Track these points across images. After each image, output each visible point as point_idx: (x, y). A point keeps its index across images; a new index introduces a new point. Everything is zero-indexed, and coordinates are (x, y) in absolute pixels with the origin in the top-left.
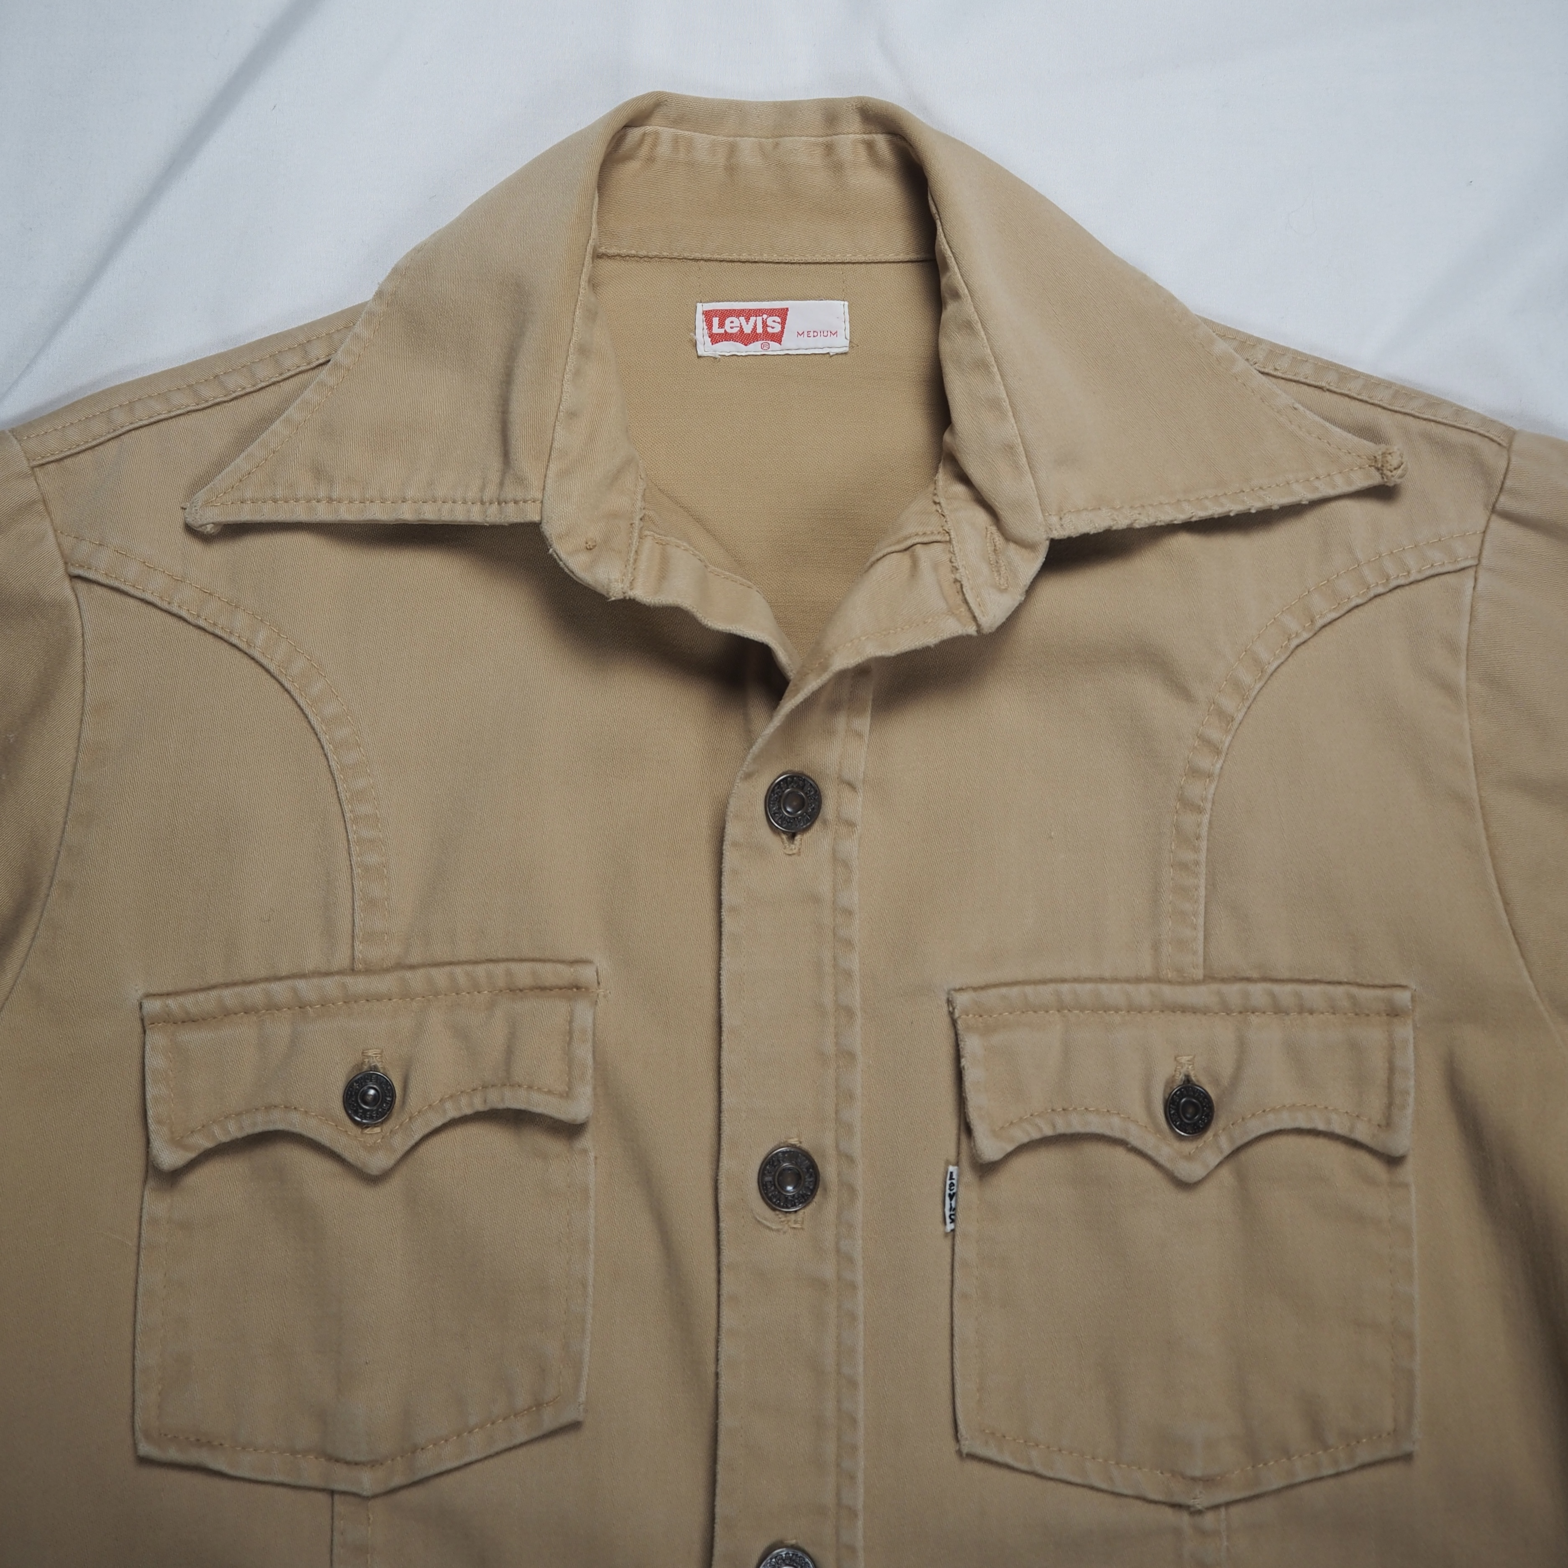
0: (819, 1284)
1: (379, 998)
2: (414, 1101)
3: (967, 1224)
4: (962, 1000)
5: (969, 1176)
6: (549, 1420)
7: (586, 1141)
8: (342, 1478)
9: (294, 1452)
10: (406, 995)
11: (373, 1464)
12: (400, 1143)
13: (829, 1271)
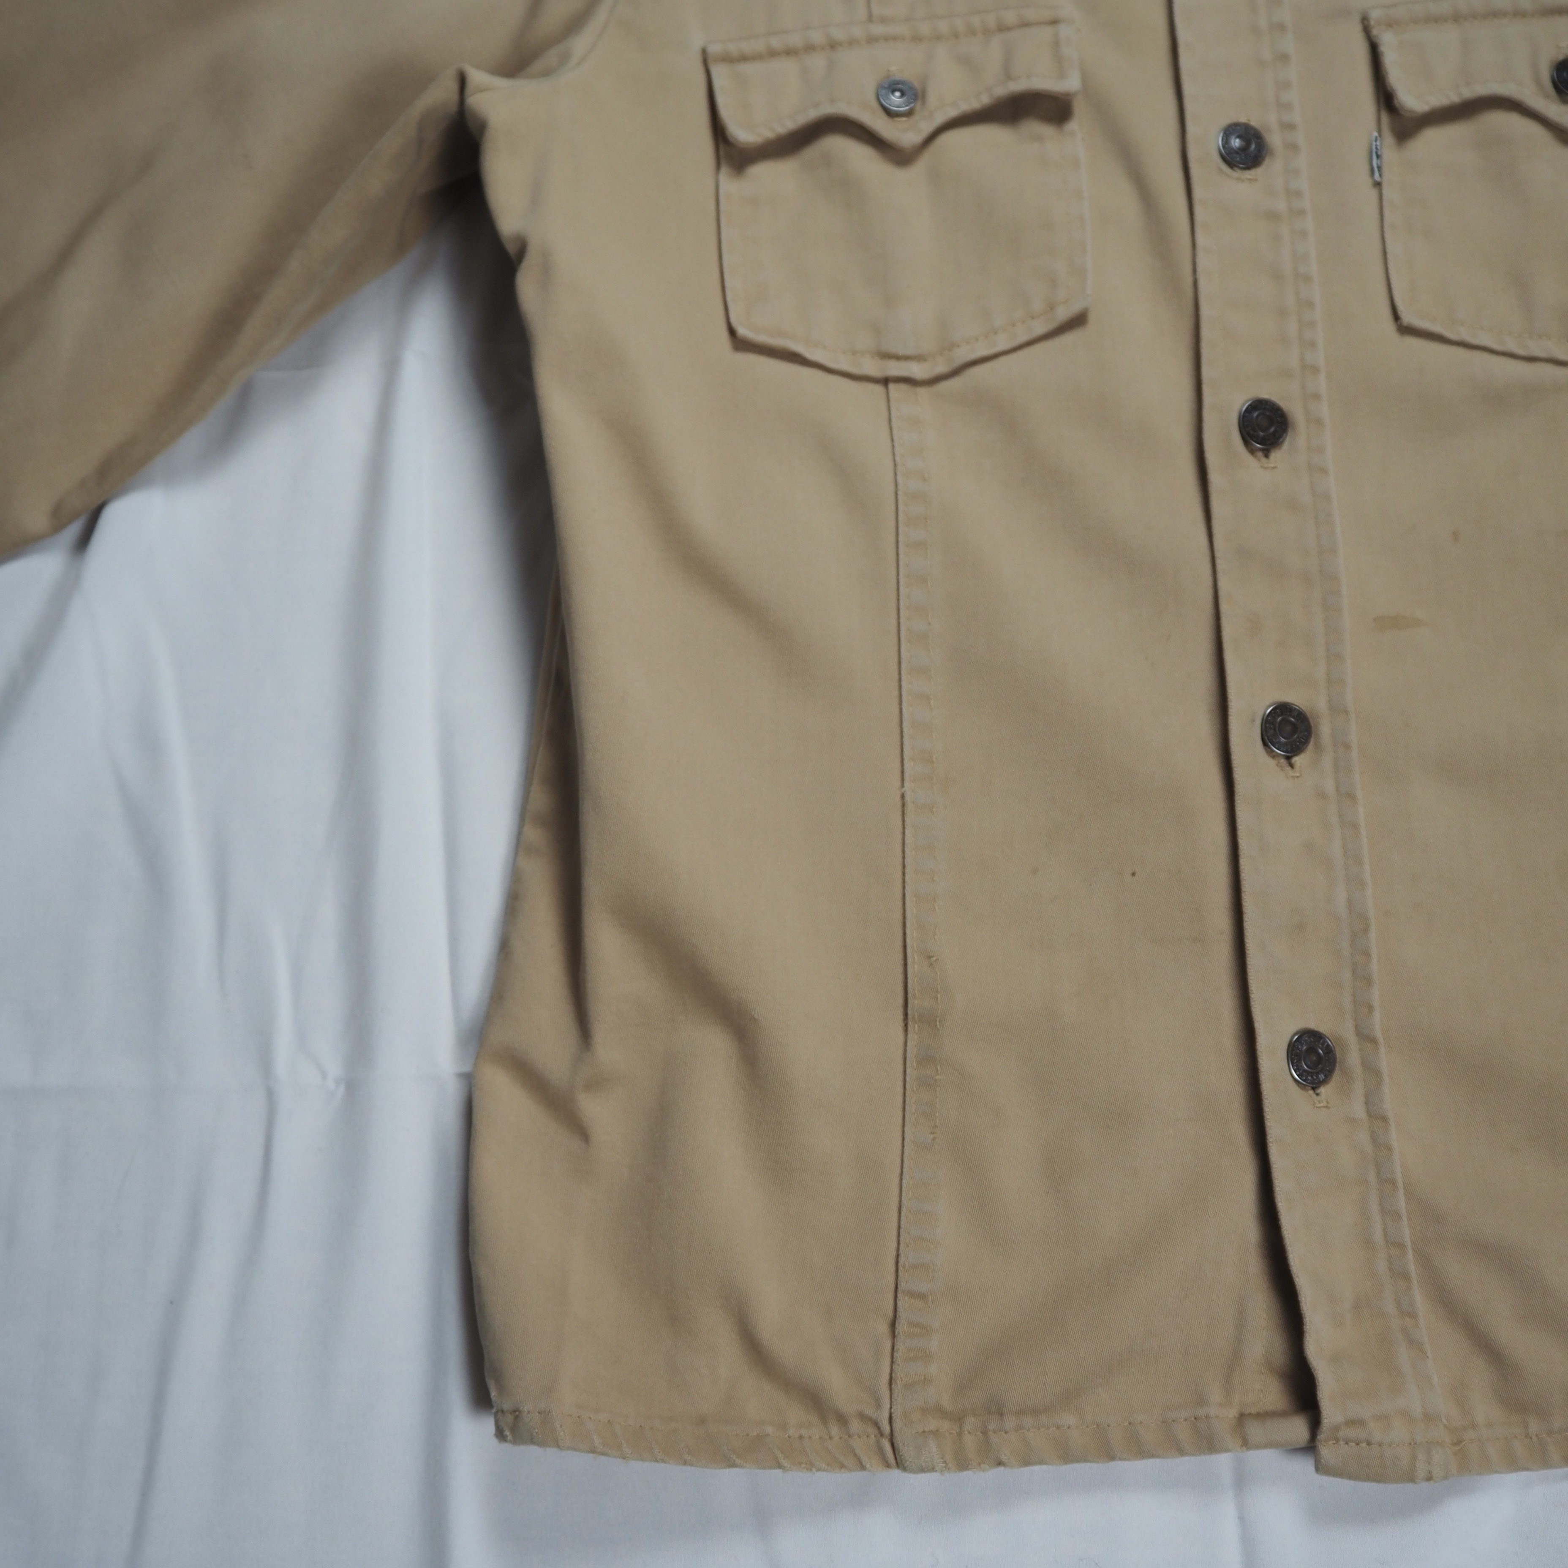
0: (1273, 216)
1: (894, 38)
2: (932, 99)
3: (1391, 177)
4: (1375, 15)
5: (1389, 139)
6: (1063, 314)
7: (1073, 125)
8: (895, 369)
9: (854, 353)
10: (917, 39)
11: (919, 358)
12: (926, 128)
13: (1281, 205)
